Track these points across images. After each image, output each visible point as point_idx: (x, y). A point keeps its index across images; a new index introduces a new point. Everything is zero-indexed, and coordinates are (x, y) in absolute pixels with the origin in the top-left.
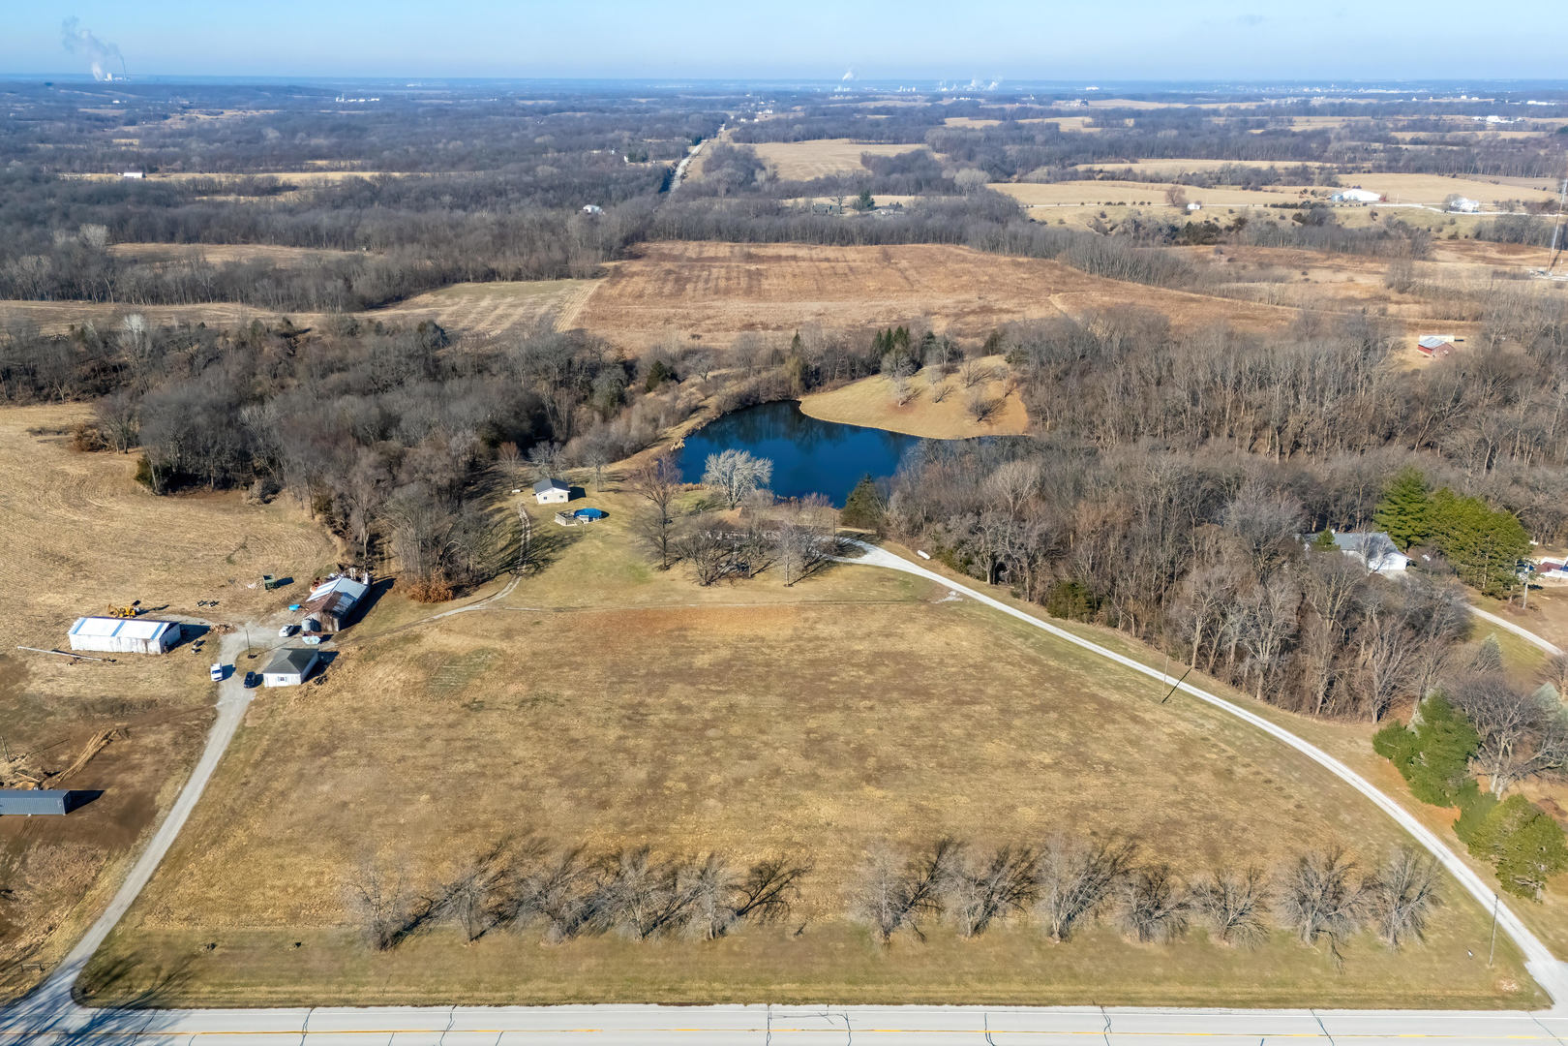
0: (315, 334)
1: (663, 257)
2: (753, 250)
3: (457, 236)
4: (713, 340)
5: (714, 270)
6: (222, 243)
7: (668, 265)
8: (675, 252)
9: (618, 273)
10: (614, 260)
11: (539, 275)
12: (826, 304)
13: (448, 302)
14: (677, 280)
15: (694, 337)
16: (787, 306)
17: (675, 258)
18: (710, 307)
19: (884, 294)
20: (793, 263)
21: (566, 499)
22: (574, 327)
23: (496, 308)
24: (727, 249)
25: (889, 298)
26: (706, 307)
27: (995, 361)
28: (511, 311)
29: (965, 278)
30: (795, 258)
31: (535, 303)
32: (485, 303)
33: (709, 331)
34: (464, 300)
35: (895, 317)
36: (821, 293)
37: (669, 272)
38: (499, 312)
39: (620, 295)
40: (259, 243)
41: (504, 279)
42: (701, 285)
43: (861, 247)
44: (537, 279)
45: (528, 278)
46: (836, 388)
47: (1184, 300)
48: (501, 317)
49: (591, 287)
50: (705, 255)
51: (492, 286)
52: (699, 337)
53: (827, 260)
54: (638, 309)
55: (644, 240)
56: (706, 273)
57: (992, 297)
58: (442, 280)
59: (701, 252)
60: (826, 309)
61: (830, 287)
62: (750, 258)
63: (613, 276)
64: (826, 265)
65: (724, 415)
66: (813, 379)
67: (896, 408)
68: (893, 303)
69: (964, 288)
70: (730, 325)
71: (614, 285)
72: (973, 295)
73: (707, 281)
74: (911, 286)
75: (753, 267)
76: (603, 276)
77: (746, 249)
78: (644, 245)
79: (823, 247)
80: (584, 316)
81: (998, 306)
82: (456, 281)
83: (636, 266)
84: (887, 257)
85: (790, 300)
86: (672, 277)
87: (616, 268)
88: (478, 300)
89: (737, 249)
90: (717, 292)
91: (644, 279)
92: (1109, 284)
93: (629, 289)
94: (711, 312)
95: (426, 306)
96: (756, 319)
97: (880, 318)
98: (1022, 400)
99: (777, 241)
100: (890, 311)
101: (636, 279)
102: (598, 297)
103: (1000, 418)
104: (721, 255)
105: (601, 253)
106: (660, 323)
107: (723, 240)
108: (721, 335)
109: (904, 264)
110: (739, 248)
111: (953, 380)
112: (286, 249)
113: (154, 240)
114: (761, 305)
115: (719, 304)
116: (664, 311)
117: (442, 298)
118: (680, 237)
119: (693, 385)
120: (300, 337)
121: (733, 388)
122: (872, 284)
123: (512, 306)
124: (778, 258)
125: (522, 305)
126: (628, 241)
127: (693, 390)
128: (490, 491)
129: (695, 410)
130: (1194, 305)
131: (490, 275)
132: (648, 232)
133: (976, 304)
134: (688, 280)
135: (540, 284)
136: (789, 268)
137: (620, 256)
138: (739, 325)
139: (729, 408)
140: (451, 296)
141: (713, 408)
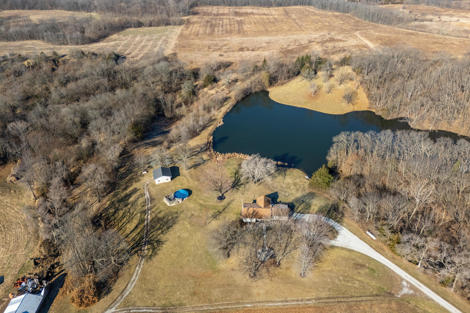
0: (67, 57)
1: (206, 14)
2: (237, 10)
3: (128, 7)
4: (228, 56)
5: (224, 20)
6: (43, 9)
7: (207, 18)
8: (209, 11)
9: (188, 22)
10: (187, 16)
11: (158, 24)
12: (271, 38)
13: (124, 38)
14: (211, 26)
15: (220, 55)
16: (255, 39)
17: (209, 14)
18: (225, 40)
19: (291, 32)
20: (253, 16)
21: (170, 180)
22: (172, 52)
23: (142, 42)
24: (228, 10)
25: (294, 34)
26: (224, 40)
27: (347, 70)
28: (147, 43)
29: (320, 24)
30: (252, 13)
31: (157, 39)
32: (138, 39)
33: (226, 52)
34: (129, 38)
35: (297, 44)
36: (267, 32)
37: (208, 22)
38: (143, 44)
39: (190, 34)
40: (56, 9)
41: (146, 26)
42: (220, 29)
43: (276, 8)
44: (158, 26)
45: (155, 26)
46: (283, 84)
47: (408, 34)
48: (143, 47)
49: (178, 30)
50: (220, 12)
51: (141, 29)
52: (222, 55)
53: (265, 14)
54: (197, 42)
55: (197, 6)
56: (221, 22)
57: (333, 33)
58: (121, 27)
59: (218, 11)
60: (270, 40)
61: (270, 29)
62: (237, 14)
63: (187, 24)
64: (264, 17)
65: (238, 102)
66: (273, 80)
67: (311, 96)
68: (295, 37)
69: (321, 29)
70: (234, 49)
71: (187, 28)
72: (325, 32)
73: (222, 26)
74: (300, 28)
75: (238, 19)
76: (183, 24)
77: (235, 10)
78: (197, 8)
79: (262, 8)
80: (177, 46)
81: (336, 37)
82: (127, 28)
83: (195, 18)
84: (287, 13)
85: (256, 36)
86: (209, 24)
87: (188, 20)
88: (135, 37)
89: (231, 10)
90: (227, 32)
91: (199, 25)
92: (375, 26)
93: (193, 31)
94: (226, 42)
95: (115, 40)
96: (244, 46)
97: (292, 44)
98: (364, 91)
99: (245, 5)
100: (295, 41)
101: (195, 25)
102: (181, 36)
103: (357, 101)
104: (225, 12)
105: (182, 13)
106: (207, 49)
107: (226, 5)
108: (231, 54)
109: (294, 16)
110: (232, 9)
111: (332, 81)
112: (66, 12)
113: (17, 9)
114: (245, 38)
115: (228, 38)
116: (207, 42)
117: (121, 36)
118: (210, 4)
119: (223, 85)
120: (60, 60)
121: (240, 86)
122: (286, 27)
123: (148, 40)
124: (247, 14)
125: (152, 40)
126: (191, 7)
127: (223, 87)
128: (131, 173)
129: (226, 99)
130: (413, 37)
131: (140, 25)
132: (199, 3)
133: (328, 37)
134: (215, 26)
135: (159, 28)
136: (252, 18)
137: (189, 14)
138: (237, 49)
139: (239, 98)
140: (124, 36)
141: (233, 98)
